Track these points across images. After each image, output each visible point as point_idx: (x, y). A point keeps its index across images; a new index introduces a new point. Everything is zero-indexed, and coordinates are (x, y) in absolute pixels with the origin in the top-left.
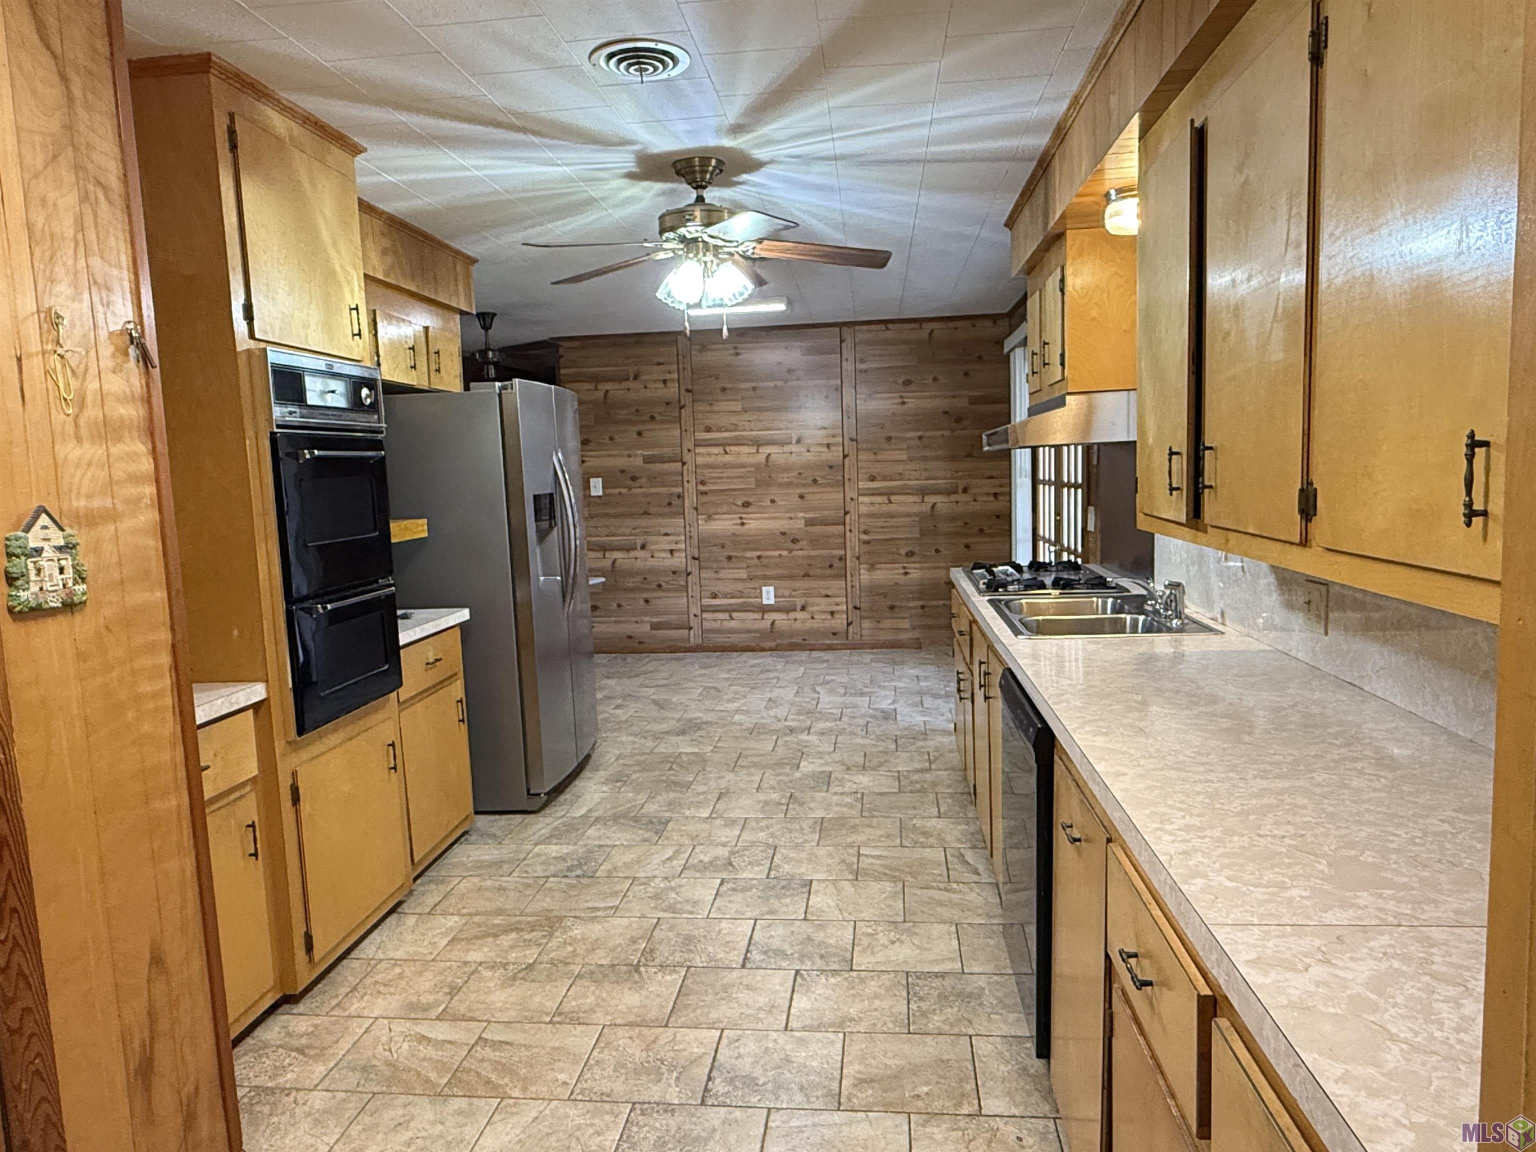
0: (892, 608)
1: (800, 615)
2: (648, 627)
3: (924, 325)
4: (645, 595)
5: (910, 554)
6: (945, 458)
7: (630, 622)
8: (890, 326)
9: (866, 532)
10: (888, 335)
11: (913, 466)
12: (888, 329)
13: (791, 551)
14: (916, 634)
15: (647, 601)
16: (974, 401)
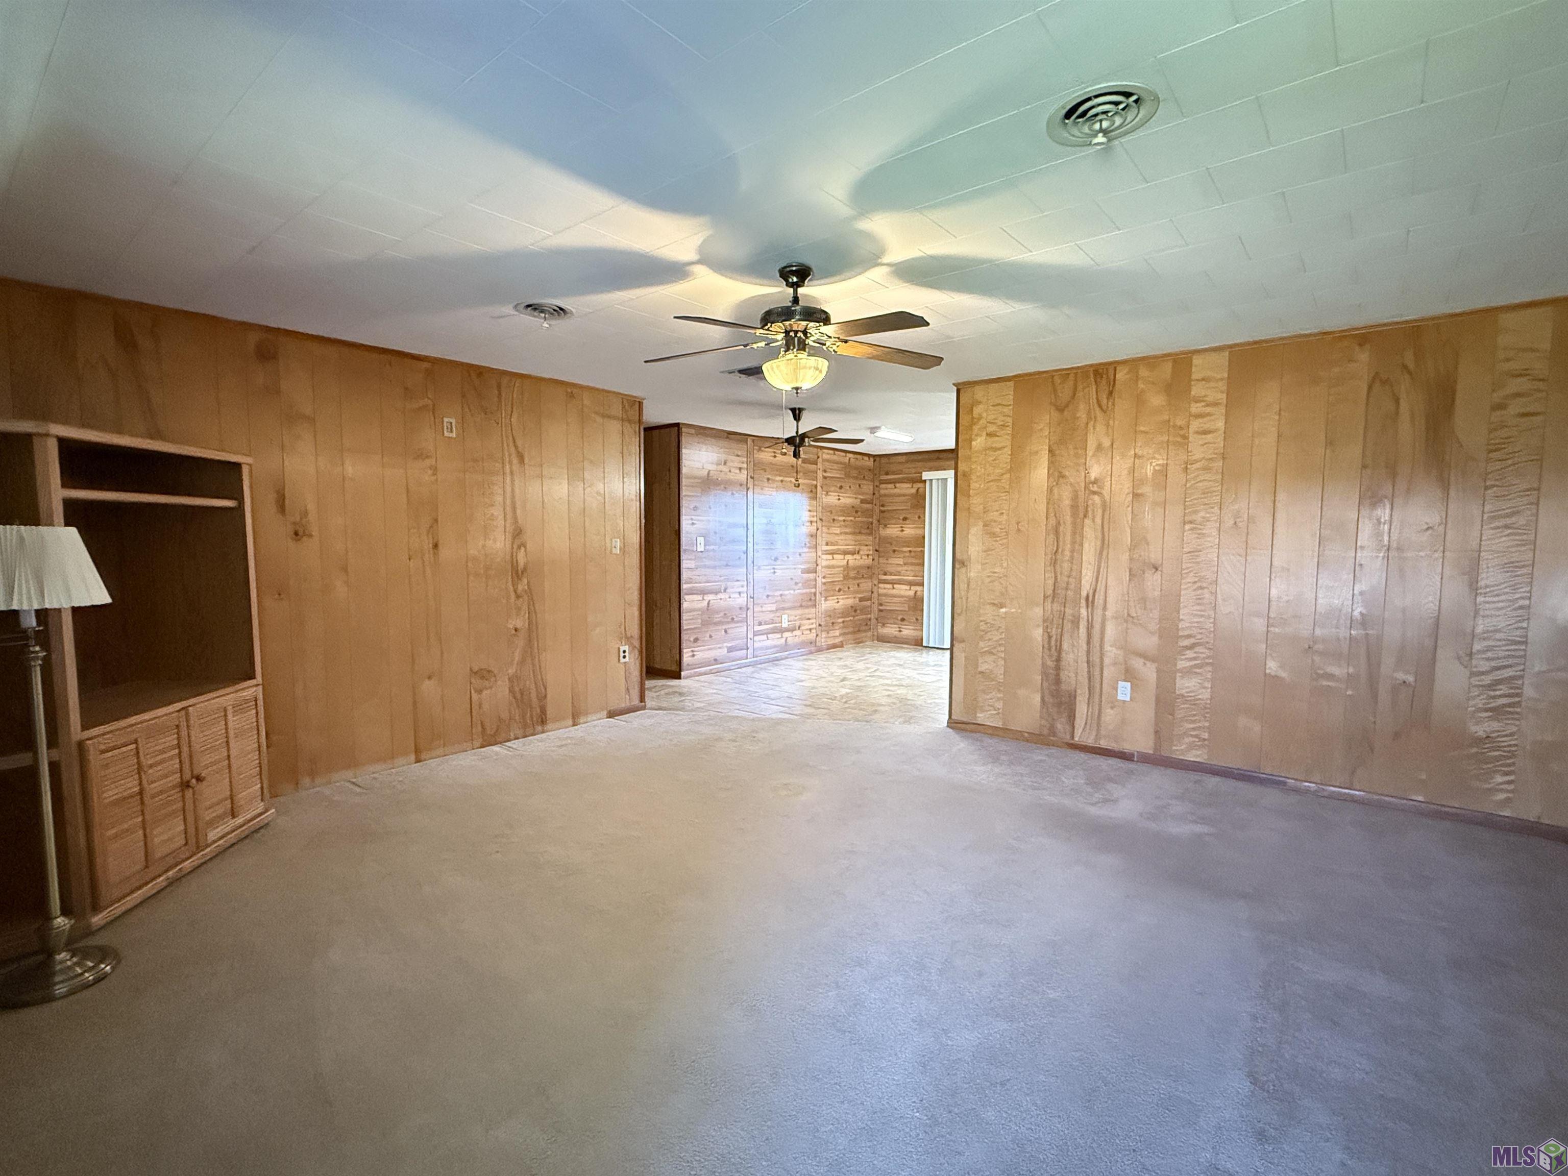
0: (833, 623)
1: (798, 633)
2: (725, 650)
3: (848, 454)
4: (724, 627)
5: (840, 590)
6: (854, 533)
7: (715, 648)
8: (836, 452)
9: (824, 577)
10: (835, 458)
11: (842, 537)
12: (834, 454)
13: (794, 590)
14: (841, 639)
15: (726, 632)
16: (862, 501)
